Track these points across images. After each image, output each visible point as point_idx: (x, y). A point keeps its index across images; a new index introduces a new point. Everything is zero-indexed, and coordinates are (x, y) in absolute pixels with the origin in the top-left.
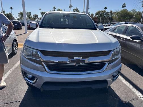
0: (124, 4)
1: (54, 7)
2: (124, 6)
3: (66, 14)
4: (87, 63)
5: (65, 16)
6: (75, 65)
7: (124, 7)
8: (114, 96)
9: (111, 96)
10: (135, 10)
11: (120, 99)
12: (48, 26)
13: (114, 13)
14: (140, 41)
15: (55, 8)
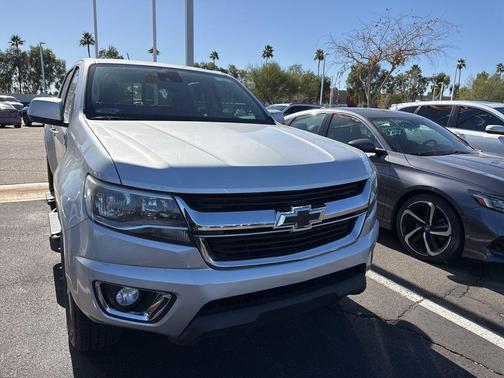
0: (269, 47)
1: (15, 39)
2: (268, 53)
3: (164, 71)
4: (324, 221)
5: (168, 79)
6: (295, 230)
7: (268, 56)
8: (360, 314)
9: (354, 316)
10: (298, 68)
11: (376, 317)
12: (117, 111)
13: (243, 74)
14: (374, 154)
15: (21, 43)
